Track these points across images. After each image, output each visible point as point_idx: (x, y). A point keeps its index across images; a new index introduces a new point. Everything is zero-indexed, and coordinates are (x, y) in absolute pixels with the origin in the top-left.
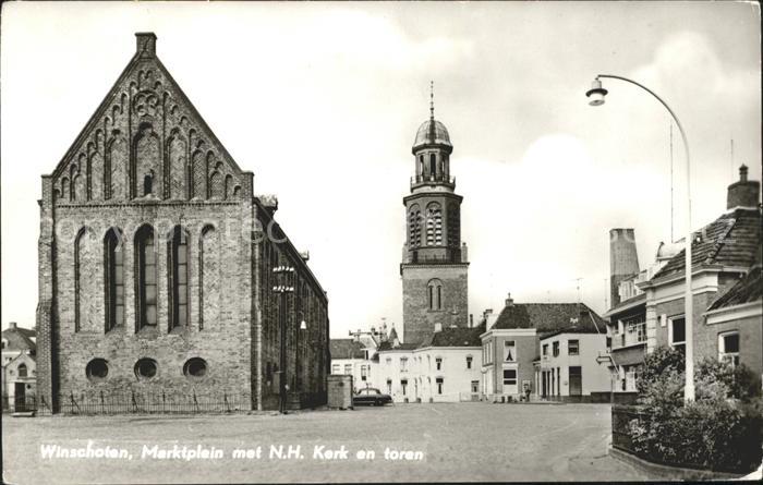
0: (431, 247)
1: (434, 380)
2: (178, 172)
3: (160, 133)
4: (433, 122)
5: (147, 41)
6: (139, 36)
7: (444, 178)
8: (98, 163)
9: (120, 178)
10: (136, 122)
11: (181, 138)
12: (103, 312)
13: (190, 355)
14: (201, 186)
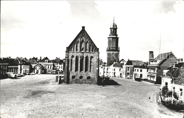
0: (113, 47)
1: (113, 73)
2: (88, 48)
3: (85, 42)
4: (114, 23)
5: (83, 28)
6: (83, 27)
7: (116, 34)
8: (75, 45)
9: (79, 48)
10: (81, 40)
11: (88, 43)
12: (75, 69)
13: (88, 76)
14: (91, 50)
